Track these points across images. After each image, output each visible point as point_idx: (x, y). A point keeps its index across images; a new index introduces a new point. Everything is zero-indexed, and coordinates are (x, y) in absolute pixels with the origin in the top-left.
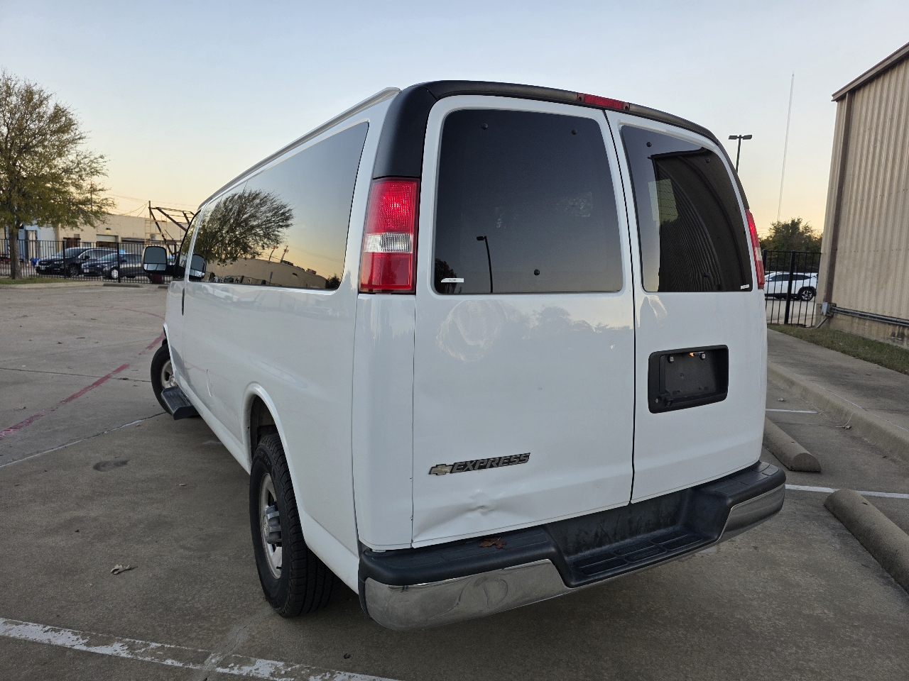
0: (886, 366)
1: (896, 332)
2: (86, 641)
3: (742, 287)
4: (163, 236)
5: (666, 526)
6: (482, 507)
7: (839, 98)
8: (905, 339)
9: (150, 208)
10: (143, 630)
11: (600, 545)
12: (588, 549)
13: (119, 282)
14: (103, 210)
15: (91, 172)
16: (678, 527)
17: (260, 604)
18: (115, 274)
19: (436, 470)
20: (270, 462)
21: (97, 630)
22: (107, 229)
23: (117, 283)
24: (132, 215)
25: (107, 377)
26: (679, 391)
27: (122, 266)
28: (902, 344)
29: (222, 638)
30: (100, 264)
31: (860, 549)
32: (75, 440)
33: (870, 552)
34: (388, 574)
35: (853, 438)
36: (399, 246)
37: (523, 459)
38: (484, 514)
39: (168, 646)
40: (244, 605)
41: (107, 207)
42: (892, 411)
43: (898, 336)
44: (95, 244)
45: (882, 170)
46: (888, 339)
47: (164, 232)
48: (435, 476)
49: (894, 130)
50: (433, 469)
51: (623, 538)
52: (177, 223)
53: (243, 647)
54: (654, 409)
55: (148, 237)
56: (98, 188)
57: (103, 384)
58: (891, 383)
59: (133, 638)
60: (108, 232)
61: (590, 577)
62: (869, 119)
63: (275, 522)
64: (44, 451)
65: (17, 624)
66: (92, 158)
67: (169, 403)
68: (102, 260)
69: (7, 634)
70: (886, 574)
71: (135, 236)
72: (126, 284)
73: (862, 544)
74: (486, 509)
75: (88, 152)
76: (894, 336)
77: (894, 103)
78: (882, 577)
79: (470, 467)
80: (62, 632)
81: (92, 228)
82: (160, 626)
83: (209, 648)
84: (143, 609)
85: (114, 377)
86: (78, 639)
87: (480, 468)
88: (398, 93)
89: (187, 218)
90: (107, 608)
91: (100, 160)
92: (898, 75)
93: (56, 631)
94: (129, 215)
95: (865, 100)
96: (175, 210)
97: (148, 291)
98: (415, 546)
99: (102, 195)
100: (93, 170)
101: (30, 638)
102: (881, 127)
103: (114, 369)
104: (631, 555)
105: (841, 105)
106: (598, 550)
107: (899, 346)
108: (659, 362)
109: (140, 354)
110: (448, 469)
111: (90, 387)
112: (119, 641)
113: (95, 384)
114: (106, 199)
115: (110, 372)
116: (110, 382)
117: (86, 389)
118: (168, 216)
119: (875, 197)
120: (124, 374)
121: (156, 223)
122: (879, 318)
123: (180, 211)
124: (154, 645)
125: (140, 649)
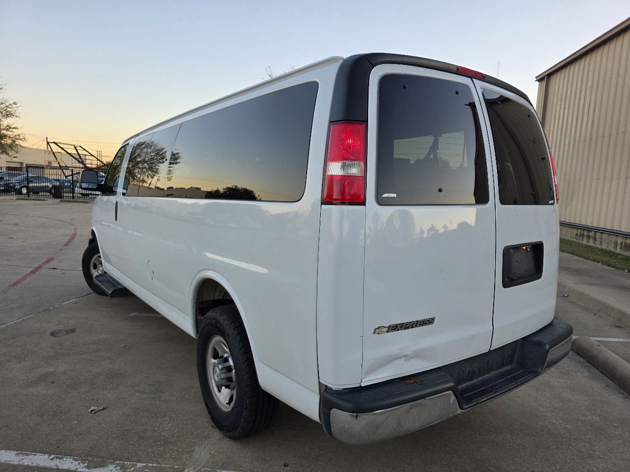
0: (577, 255)
1: (579, 233)
2: (86, 465)
3: (550, 202)
4: (59, 163)
5: (507, 365)
6: (406, 356)
7: (540, 79)
8: (585, 238)
9: (48, 143)
10: (128, 455)
11: (471, 379)
12: (465, 382)
13: (28, 197)
14: (16, 143)
15: (7, 115)
16: (514, 366)
17: (210, 431)
18: (24, 191)
19: (378, 330)
20: (224, 328)
21: (92, 456)
22: (15, 157)
23: (27, 198)
24: (34, 147)
25: (40, 267)
26: (515, 273)
27: (31, 185)
28: (583, 241)
29: (190, 457)
30: (13, 183)
31: (601, 375)
32: (29, 315)
33: (609, 378)
34: (350, 406)
35: (572, 303)
36: (354, 171)
37: (430, 321)
38: (406, 361)
39: (151, 465)
40: (198, 432)
41: (19, 141)
42: (592, 284)
43: (580, 236)
44: (5, 168)
45: (569, 127)
46: (573, 238)
47: (60, 161)
48: (377, 334)
49: (577, 102)
50: (377, 330)
51: (484, 374)
52: (70, 154)
53: (208, 463)
54: (505, 285)
55: (47, 164)
56: (13, 126)
57: (38, 273)
58: (584, 266)
59: (122, 461)
60: (15, 160)
61: (474, 402)
62: (560, 92)
63: (224, 371)
64: (7, 323)
65: (27, 455)
66: (7, 104)
67: (104, 286)
68: (14, 180)
69: (21, 463)
70: (623, 391)
71: (36, 163)
72: (34, 198)
73: (601, 372)
74: (407, 357)
75: (4, 100)
76: (577, 236)
77: (577, 84)
78: (620, 393)
79: (400, 328)
80: (65, 459)
81: (8, 156)
82: (140, 450)
83: (183, 465)
84: (122, 439)
85: (45, 267)
86: (79, 464)
87: (406, 328)
88: (342, 61)
89: (77, 150)
90: (95, 439)
91: (14, 106)
92: (579, 66)
93: (60, 458)
94: (31, 147)
95: (557, 81)
96: (68, 144)
97: (53, 204)
98: (363, 385)
99: (16, 132)
100: (8, 113)
101: (41, 465)
102: (568, 99)
103: (44, 261)
104: (493, 385)
105: (541, 84)
106: (470, 383)
107: (581, 242)
108: (509, 253)
109: (60, 250)
110: (385, 330)
111: (28, 275)
112: (112, 463)
113: (31, 272)
114: (19, 135)
115: (40, 264)
116: (43, 271)
117: (26, 276)
118: (62, 149)
119: (564, 145)
120: (52, 264)
121: (53, 153)
122: (567, 224)
123: (71, 145)
124: (140, 465)
125: (130, 468)
